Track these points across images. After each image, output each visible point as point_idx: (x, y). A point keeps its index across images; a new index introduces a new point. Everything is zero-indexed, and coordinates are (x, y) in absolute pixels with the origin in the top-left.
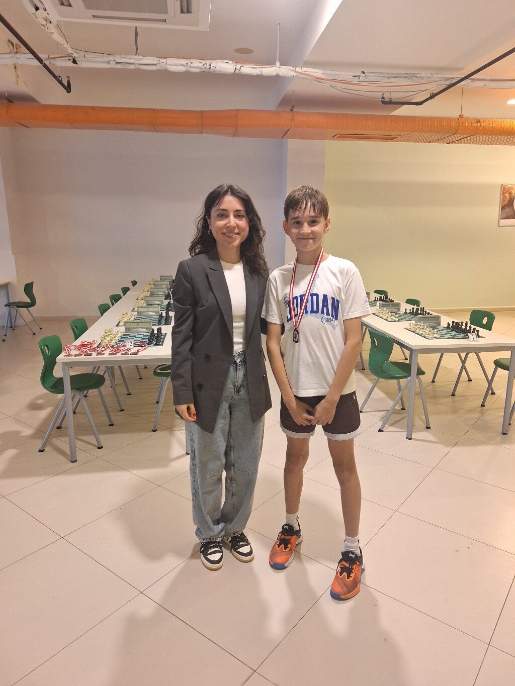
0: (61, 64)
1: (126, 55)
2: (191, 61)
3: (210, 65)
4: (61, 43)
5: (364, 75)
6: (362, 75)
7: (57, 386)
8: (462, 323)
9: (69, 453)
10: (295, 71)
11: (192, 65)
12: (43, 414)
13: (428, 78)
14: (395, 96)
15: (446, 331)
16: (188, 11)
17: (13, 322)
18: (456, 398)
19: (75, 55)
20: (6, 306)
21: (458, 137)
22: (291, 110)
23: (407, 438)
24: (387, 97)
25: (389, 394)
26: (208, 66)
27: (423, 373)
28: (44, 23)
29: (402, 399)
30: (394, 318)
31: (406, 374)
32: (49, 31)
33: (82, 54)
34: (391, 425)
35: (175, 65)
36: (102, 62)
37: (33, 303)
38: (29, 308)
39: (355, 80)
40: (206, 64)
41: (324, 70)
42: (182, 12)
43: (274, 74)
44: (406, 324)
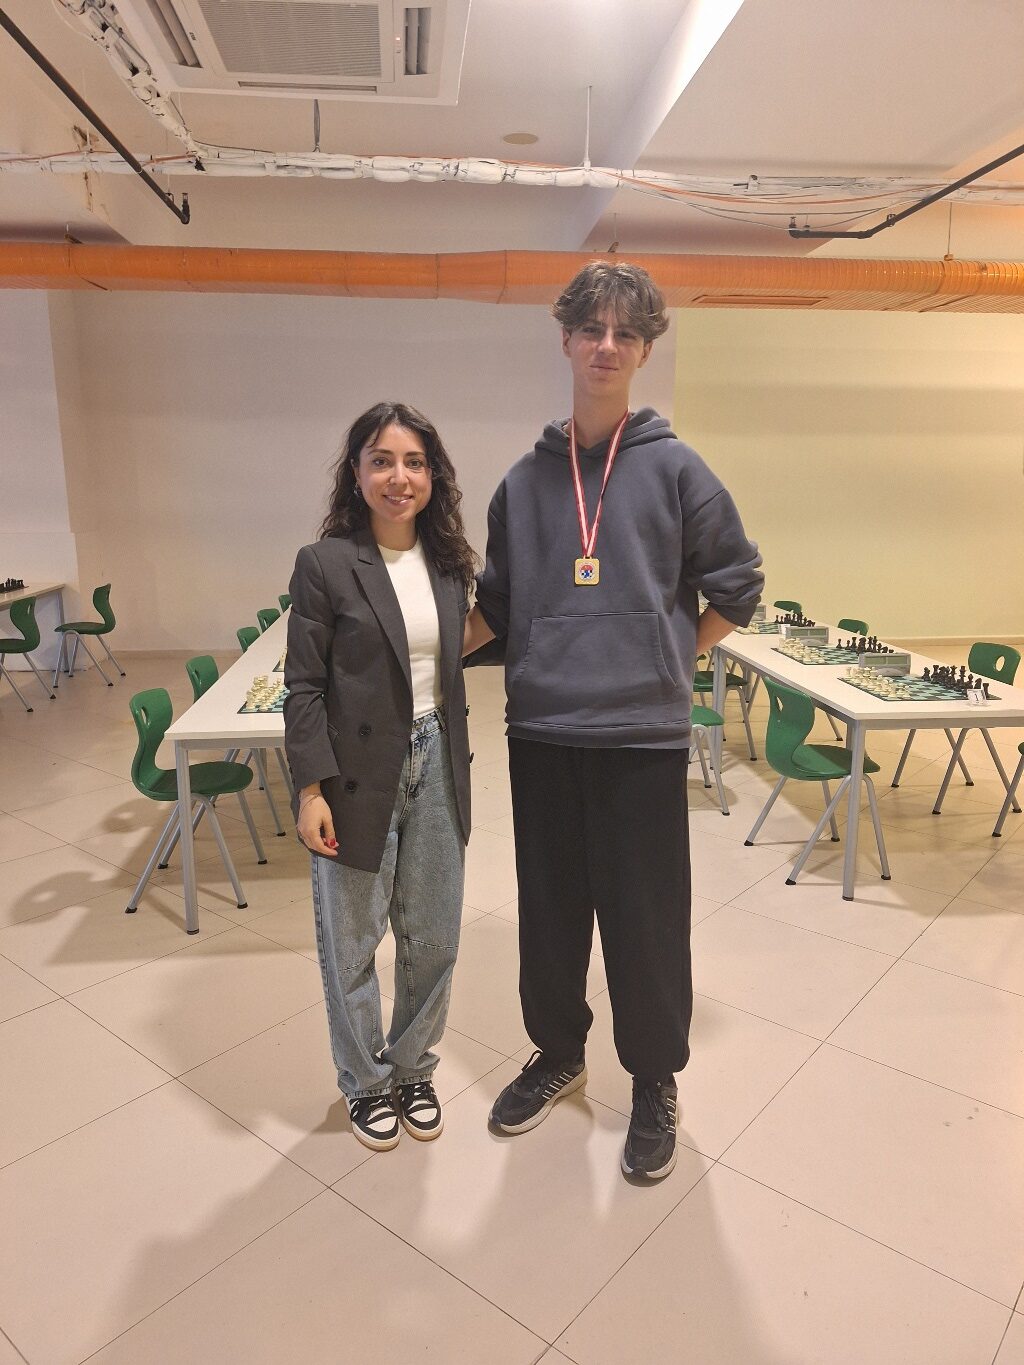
0: (173, 172)
1: (298, 151)
2: (421, 160)
3: (457, 168)
4: (176, 132)
5: (755, 182)
6: (753, 182)
7: (163, 786)
8: (954, 668)
9: (184, 917)
10: (622, 177)
11: (422, 168)
12: (133, 840)
13: (882, 185)
14: (817, 222)
15: (921, 685)
16: (420, 71)
17: (70, 660)
18: (941, 819)
19: (200, 153)
20: (56, 630)
21: (943, 298)
22: (612, 251)
23: (845, 898)
24: (800, 222)
25: (806, 809)
26: (452, 170)
27: (875, 768)
28: (146, 96)
29: (832, 821)
30: (816, 658)
31: (840, 770)
32: (156, 111)
33: (214, 151)
34: (811, 871)
35: (390, 169)
36: (251, 166)
37: (109, 626)
38: (102, 636)
39: (739, 192)
40: (448, 166)
41: (677, 174)
42: (408, 72)
43: (580, 182)
44: (841, 670)
